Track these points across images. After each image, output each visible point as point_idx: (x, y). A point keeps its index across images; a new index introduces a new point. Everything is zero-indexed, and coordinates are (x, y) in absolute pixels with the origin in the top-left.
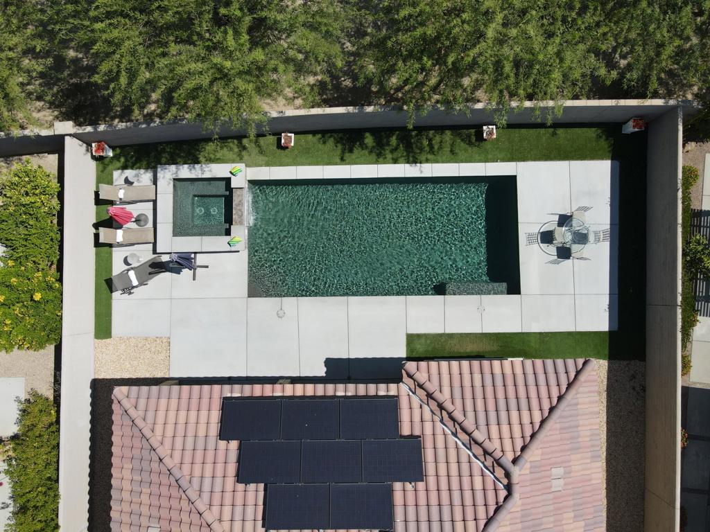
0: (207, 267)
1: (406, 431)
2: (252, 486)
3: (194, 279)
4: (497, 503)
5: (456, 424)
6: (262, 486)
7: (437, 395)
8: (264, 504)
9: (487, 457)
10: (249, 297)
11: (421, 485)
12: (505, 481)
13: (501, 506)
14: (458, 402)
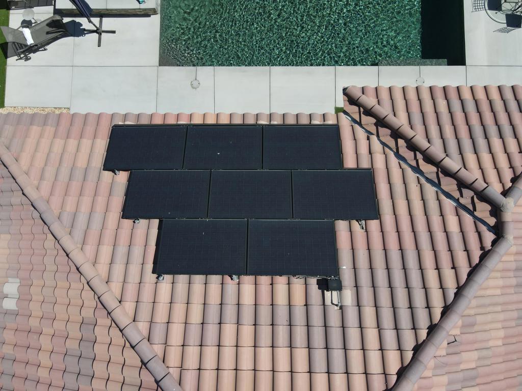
0: (114, 32)
1: (350, 162)
2: (143, 223)
3: (99, 45)
4: (482, 248)
5: (418, 153)
6: (155, 222)
7: (391, 119)
8: (157, 244)
9: (465, 191)
10: (160, 65)
11: (374, 224)
12: (492, 221)
13: (489, 251)
14: (419, 127)
